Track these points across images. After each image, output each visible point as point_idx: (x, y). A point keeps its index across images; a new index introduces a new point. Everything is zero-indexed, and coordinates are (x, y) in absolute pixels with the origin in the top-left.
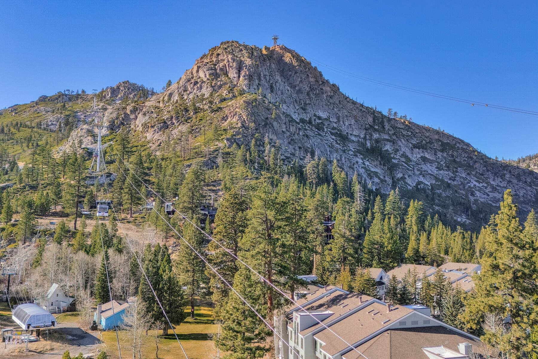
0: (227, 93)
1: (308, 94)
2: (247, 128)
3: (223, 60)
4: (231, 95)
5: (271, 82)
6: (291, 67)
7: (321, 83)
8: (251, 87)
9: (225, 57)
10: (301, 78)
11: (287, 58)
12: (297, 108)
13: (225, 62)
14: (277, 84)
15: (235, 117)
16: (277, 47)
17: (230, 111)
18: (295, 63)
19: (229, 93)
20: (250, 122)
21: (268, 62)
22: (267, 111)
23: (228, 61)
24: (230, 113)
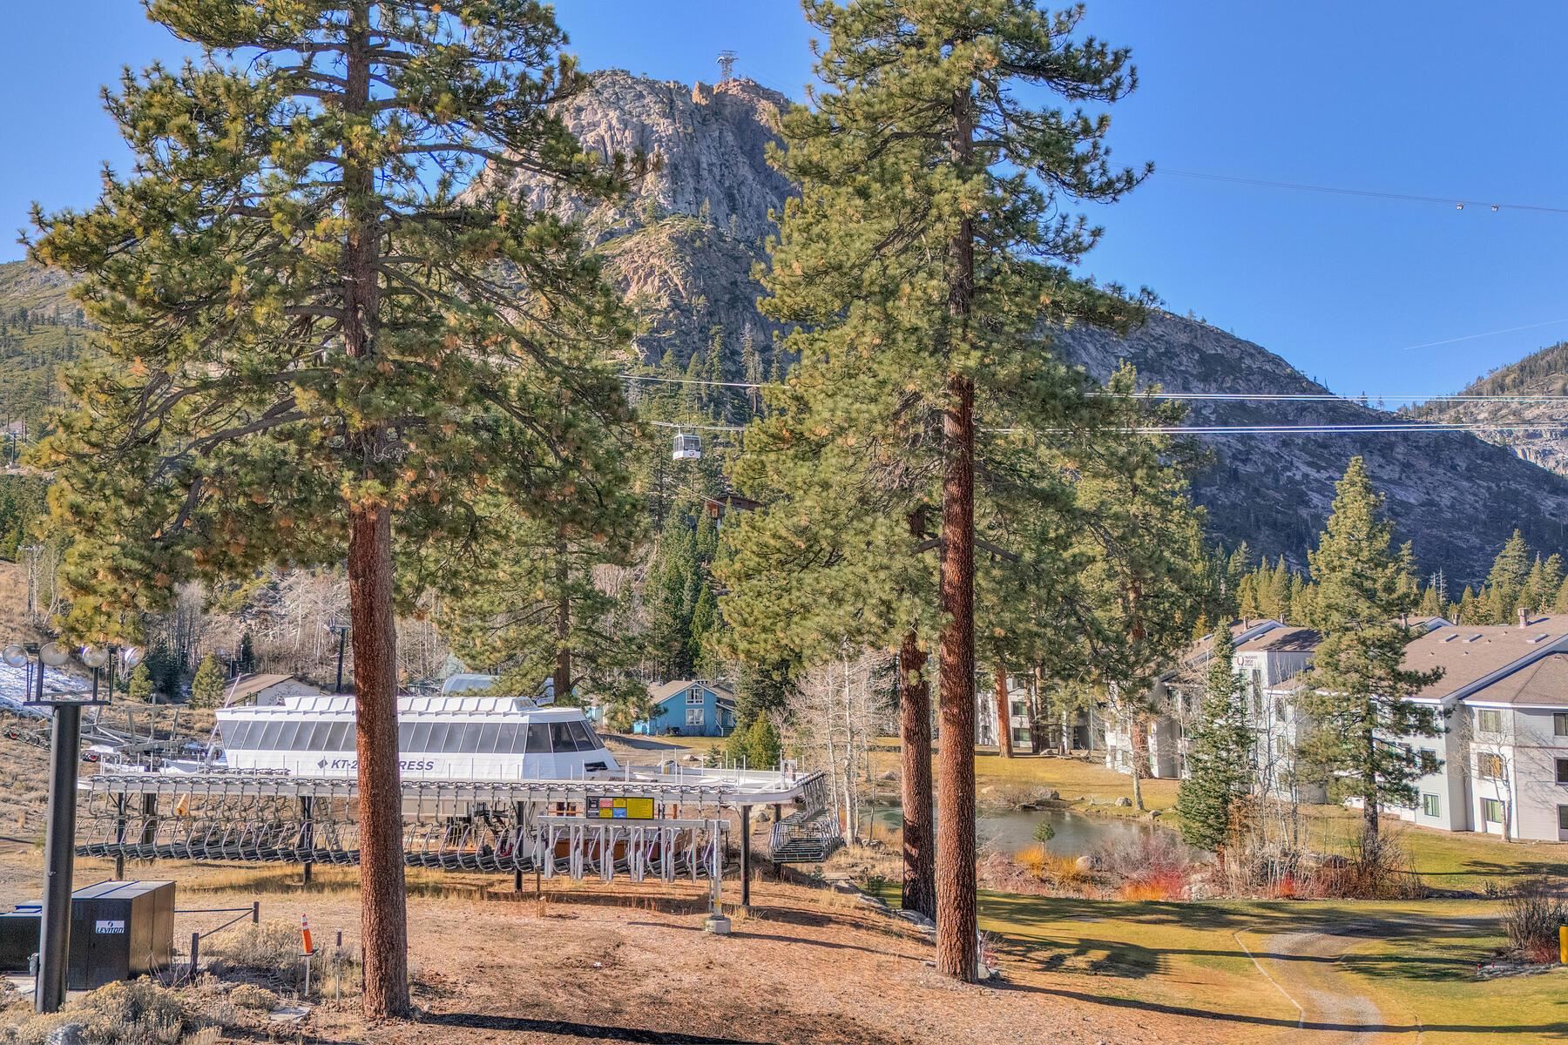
0: (617, 217)
2: (686, 311)
3: (596, 125)
4: (627, 221)
8: (679, 198)
9: (599, 115)
11: (764, 113)
13: (602, 129)
15: (649, 281)
16: (731, 84)
17: (634, 265)
19: (622, 216)
20: (693, 293)
21: (714, 126)
22: (732, 264)
23: (610, 127)
24: (636, 270)
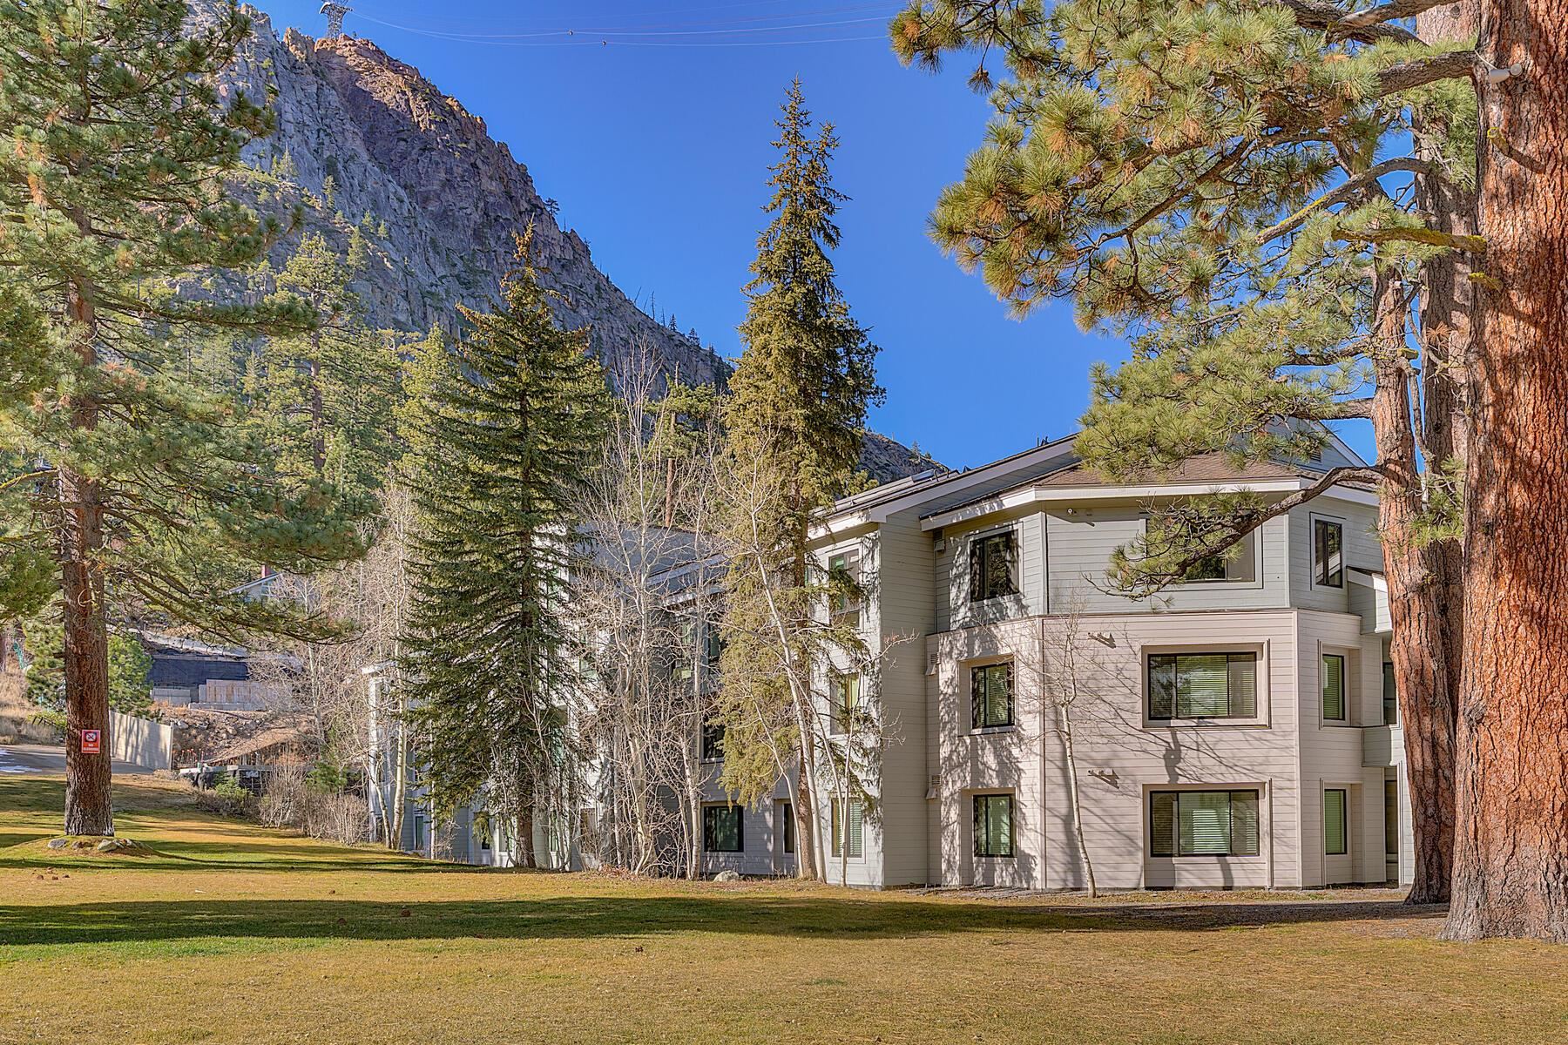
1: (478, 236)
5: (327, 154)
6: (400, 125)
7: (524, 206)
10: (449, 171)
11: (387, 89)
12: (440, 271)
14: (352, 167)
16: (341, 42)
18: (423, 117)
21: (311, 77)
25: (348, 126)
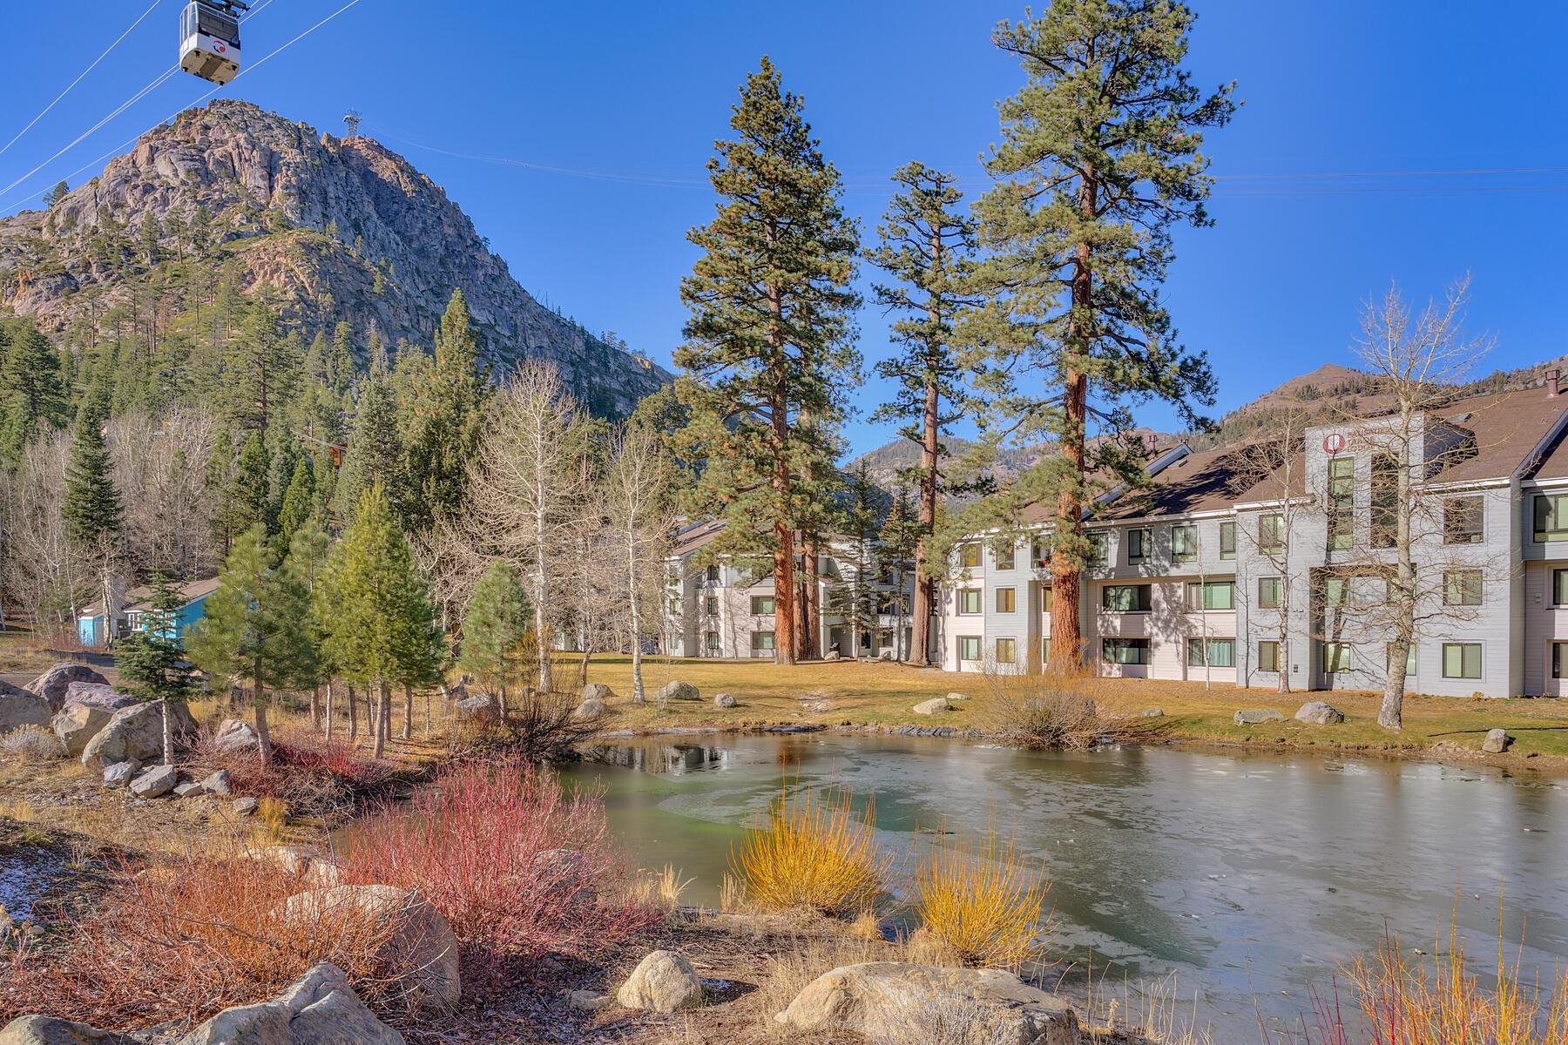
0: (244, 222)
1: (442, 263)
2: (311, 306)
3: (223, 143)
4: (254, 227)
5: (353, 217)
6: (395, 194)
7: (469, 242)
8: (306, 216)
9: (227, 135)
10: (424, 222)
11: (385, 170)
12: (422, 287)
13: (230, 147)
14: (369, 224)
15: (275, 276)
16: (357, 141)
17: (260, 261)
18: (407, 187)
19: (249, 221)
20: (319, 292)
21: (342, 167)
22: (358, 275)
23: (238, 146)
24: (262, 266)
25: (365, 198)
